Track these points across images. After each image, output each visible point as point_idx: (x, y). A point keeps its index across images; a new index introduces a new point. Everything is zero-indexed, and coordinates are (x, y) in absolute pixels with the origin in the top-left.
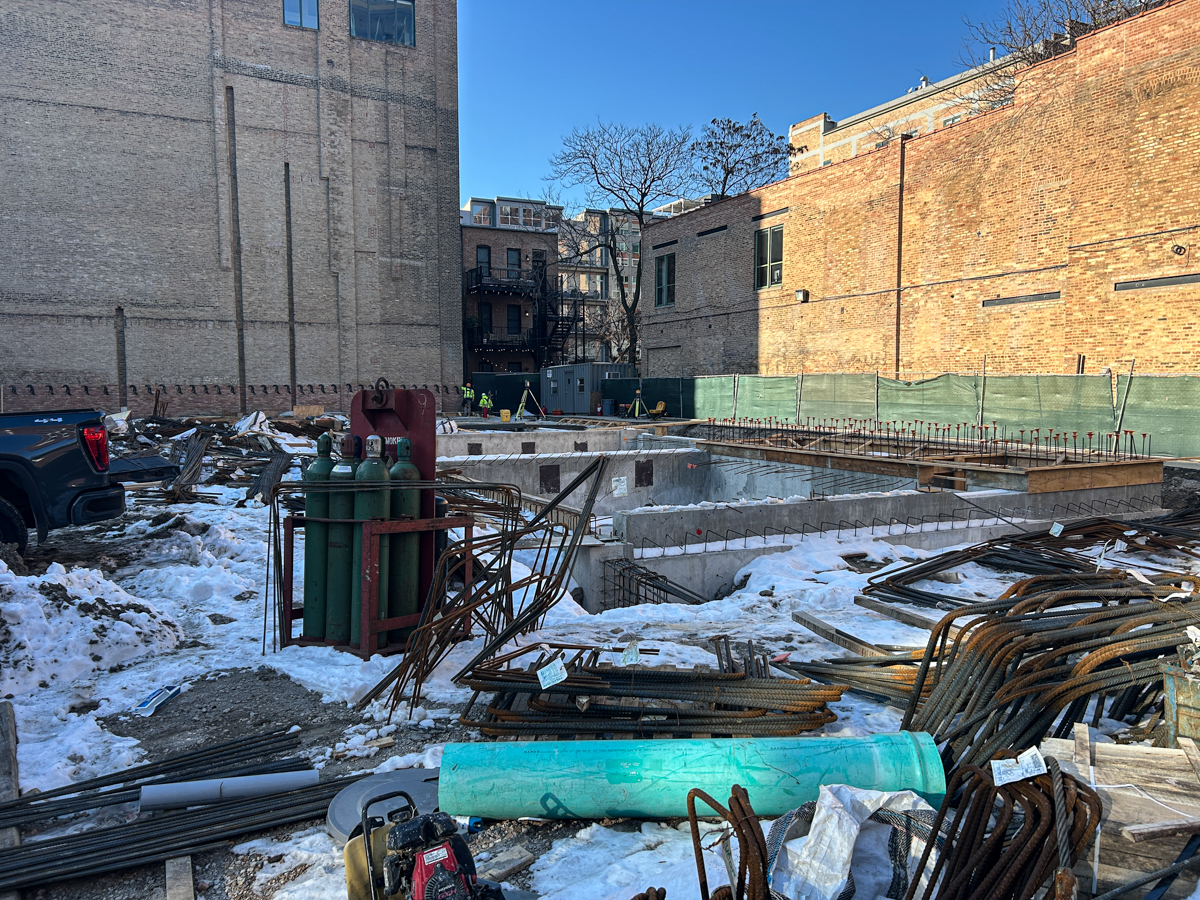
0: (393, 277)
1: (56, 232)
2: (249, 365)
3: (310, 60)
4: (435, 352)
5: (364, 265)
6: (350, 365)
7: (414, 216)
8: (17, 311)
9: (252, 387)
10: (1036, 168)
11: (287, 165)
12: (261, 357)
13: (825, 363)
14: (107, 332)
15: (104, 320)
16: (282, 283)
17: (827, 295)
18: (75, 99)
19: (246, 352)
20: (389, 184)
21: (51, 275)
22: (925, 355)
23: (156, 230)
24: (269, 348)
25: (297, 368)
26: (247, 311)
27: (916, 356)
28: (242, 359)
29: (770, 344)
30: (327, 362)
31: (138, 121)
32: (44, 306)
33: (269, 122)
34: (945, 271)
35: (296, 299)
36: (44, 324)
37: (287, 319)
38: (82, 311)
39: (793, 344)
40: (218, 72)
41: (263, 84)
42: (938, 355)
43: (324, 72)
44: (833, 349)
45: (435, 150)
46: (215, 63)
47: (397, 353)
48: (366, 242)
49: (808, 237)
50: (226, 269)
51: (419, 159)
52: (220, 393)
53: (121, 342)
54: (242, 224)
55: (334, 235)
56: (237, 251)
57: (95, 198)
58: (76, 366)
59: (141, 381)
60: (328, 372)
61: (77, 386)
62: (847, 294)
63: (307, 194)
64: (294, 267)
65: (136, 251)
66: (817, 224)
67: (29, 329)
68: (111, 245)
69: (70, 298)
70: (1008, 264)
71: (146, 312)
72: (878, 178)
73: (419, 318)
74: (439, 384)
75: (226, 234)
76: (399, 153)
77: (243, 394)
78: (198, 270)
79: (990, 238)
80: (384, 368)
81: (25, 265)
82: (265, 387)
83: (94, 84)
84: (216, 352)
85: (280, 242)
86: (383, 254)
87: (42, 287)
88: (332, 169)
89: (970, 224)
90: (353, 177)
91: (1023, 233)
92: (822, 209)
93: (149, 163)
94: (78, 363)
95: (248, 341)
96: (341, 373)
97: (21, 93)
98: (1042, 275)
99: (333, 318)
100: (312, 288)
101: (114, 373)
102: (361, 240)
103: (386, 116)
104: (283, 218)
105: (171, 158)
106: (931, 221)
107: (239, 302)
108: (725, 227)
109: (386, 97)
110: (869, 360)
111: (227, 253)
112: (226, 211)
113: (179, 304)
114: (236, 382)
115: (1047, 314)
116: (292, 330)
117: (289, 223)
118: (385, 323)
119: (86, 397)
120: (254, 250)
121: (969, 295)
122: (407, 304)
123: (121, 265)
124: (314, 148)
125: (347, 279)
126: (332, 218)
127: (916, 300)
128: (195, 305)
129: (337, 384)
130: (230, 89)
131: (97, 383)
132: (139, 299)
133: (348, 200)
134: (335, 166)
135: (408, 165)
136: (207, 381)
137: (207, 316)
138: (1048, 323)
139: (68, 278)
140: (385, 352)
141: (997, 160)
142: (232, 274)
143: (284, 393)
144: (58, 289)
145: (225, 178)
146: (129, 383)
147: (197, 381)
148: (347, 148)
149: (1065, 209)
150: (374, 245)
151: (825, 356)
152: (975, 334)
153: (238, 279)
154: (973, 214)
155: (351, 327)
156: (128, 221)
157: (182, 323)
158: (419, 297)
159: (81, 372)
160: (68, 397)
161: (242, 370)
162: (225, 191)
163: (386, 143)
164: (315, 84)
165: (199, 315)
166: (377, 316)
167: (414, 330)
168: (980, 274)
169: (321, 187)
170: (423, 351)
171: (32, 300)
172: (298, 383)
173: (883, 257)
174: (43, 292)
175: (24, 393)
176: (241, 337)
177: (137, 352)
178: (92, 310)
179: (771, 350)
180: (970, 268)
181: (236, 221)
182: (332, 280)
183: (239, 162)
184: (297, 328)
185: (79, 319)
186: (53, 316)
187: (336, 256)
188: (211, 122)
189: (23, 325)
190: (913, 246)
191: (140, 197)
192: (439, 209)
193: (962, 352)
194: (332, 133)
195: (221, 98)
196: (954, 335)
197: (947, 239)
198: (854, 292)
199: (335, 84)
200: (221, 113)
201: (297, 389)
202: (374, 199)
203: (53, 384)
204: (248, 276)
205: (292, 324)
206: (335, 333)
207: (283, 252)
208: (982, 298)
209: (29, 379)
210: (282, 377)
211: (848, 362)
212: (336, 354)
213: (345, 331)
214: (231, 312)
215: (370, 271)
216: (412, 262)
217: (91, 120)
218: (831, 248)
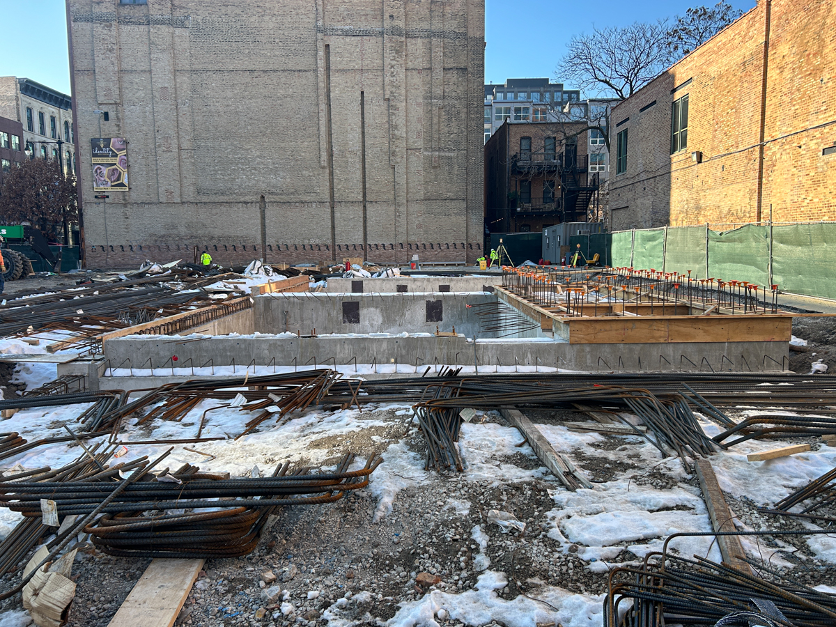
0: (433, 165)
1: (229, 150)
2: (337, 230)
3: (379, 17)
4: (462, 220)
5: (413, 159)
6: (402, 230)
7: (449, 120)
8: (208, 201)
9: (339, 246)
11: (362, 93)
12: (345, 225)
13: (711, 217)
14: (255, 211)
15: (254, 204)
16: (359, 175)
17: (714, 155)
18: (239, 67)
19: (336, 223)
20: (431, 98)
21: (226, 178)
22: (779, 207)
23: (283, 145)
24: (350, 220)
25: (368, 233)
26: (336, 195)
28: (333, 227)
30: (387, 228)
31: (273, 75)
32: (222, 197)
33: (352, 65)
34: (796, 122)
35: (367, 186)
36: (222, 208)
37: (361, 199)
38: (242, 199)
39: (692, 202)
40: (320, 35)
41: (348, 39)
42: (789, 205)
43: (388, 24)
44: (717, 204)
45: (466, 69)
46: (318, 30)
47: (435, 221)
48: (415, 142)
49: (703, 103)
50: (324, 168)
51: (453, 77)
52: (320, 250)
53: (263, 218)
54: (334, 136)
55: (392, 138)
56: (331, 155)
57: (249, 128)
58: (239, 234)
59: (274, 242)
60: (387, 235)
61: (239, 245)
62: (726, 152)
63: (375, 111)
64: (366, 163)
65: (272, 159)
66: (709, 90)
67: (214, 211)
68: (258, 156)
69: (236, 191)
71: (277, 198)
72: (751, 38)
73: (451, 195)
74: (465, 242)
75: (324, 145)
76: (439, 74)
77: (334, 250)
78: (307, 169)
79: (830, 84)
80: (426, 232)
81: (212, 172)
82: (347, 246)
83: (249, 55)
84: (317, 223)
85: (357, 147)
86: (426, 150)
87: (221, 185)
88: (391, 92)
89: (816, 72)
90: (406, 96)
92: (713, 76)
93: (279, 102)
94: (240, 232)
95: (337, 215)
96: (396, 236)
97: (210, 67)
99: (392, 197)
100: (378, 176)
101: (259, 237)
102: (411, 141)
103: (430, 49)
104: (359, 130)
105: (292, 97)
106: (787, 74)
107: (332, 189)
108: (654, 103)
109: (430, 35)
110: (739, 213)
111: (324, 156)
112: (323, 129)
113: (296, 192)
114: (329, 242)
116: (365, 206)
117: (363, 133)
118: (427, 199)
119: (244, 252)
120: (341, 153)
121: (812, 145)
122: (443, 185)
123: (263, 168)
124: (380, 79)
125: (401, 169)
126: (392, 127)
127: (774, 153)
128: (306, 192)
129: (393, 243)
130: (327, 46)
131: (249, 244)
132: (273, 190)
133: (402, 113)
134: (394, 90)
135: (445, 82)
136: (312, 242)
137: (312, 199)
139: (234, 179)
140: (426, 220)
142: (327, 171)
143: (359, 250)
144: (230, 186)
145: (323, 107)
146: (267, 244)
147: (306, 242)
148: (402, 76)
150: (420, 144)
151: (711, 212)
152: (816, 183)
153: (331, 174)
154: (817, 61)
155: (403, 204)
156: (267, 141)
157: (298, 204)
158: (451, 179)
159: (242, 237)
160: (235, 252)
161: (333, 235)
162: (323, 115)
163: (430, 69)
164: (382, 33)
165: (308, 198)
166: (421, 195)
167: (447, 204)
168: (821, 122)
169: (384, 105)
170: (453, 218)
171: (216, 194)
172: (368, 243)
173: (751, 114)
174: (222, 188)
175: (212, 250)
176: (333, 212)
177: (272, 224)
178: (247, 198)
180: (814, 117)
181: (330, 135)
182: (391, 171)
183: (332, 95)
184: (368, 205)
185: (241, 204)
186: (227, 203)
187: (394, 154)
188: (315, 70)
189: (211, 209)
190: (774, 100)
191: (274, 125)
192: (468, 113)
193: (806, 202)
194: (392, 67)
195: (321, 53)
196: (801, 185)
197: (799, 90)
198: (732, 150)
199: (395, 32)
200: (321, 63)
201: (368, 247)
202: (420, 110)
203: (227, 245)
204: (337, 171)
205: (364, 202)
206: (392, 208)
207: (359, 153)
208: (823, 146)
209: (214, 242)
210: (358, 239)
211: (725, 216)
212: (393, 223)
213: (399, 206)
214: (327, 196)
215: (417, 162)
216: (447, 154)
217: (247, 78)
218: (718, 110)
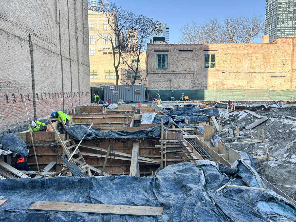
2: (64, 81)
10: (281, 55)
12: (66, 76)
13: (230, 87)
14: (27, 52)
15: (25, 43)
17: (231, 72)
19: (63, 74)
22: (257, 86)
25: (72, 84)
27: (255, 86)
28: (62, 78)
29: (211, 82)
30: (76, 81)
34: (262, 70)
38: (17, 33)
39: (220, 82)
42: (260, 86)
44: (233, 84)
49: (225, 59)
50: (57, 24)
52: (59, 97)
53: (32, 61)
55: (77, 18)
59: (39, 90)
61: (18, 94)
62: (237, 72)
66: (228, 56)
70: (276, 70)
71: (38, 42)
72: (246, 49)
78: (51, 19)
79: (272, 65)
80: (84, 85)
82: (67, 94)
84: (57, 73)
89: (268, 62)
91: (279, 66)
92: (229, 53)
94: (17, 75)
96: (79, 86)
98: (283, 73)
106: (259, 60)
108: (192, 51)
110: (243, 86)
113: (47, 39)
114: (62, 91)
115: (283, 79)
119: (22, 103)
121: (268, 75)
127: (255, 75)
128: (51, 42)
131: (25, 92)
137: (54, 50)
138: (283, 81)
140: (84, 77)
141: (274, 52)
146: (36, 92)
147: (53, 91)
149: (287, 63)
151: (230, 85)
152: (269, 82)
154: (269, 61)
159: (20, 83)
160: (15, 103)
161: (63, 84)
165: (52, 48)
167: (87, 68)
168: (270, 72)
170: (88, 77)
172: (72, 91)
173: (247, 66)
177: (38, 70)
179: (211, 83)
180: (268, 70)
190: (254, 64)
193: (266, 85)
197: (263, 64)
198: (239, 72)
201: (72, 94)
208: (271, 76)
210: (70, 88)
211: (237, 87)
213: (80, 66)
214: (59, 49)
218: (232, 62)
